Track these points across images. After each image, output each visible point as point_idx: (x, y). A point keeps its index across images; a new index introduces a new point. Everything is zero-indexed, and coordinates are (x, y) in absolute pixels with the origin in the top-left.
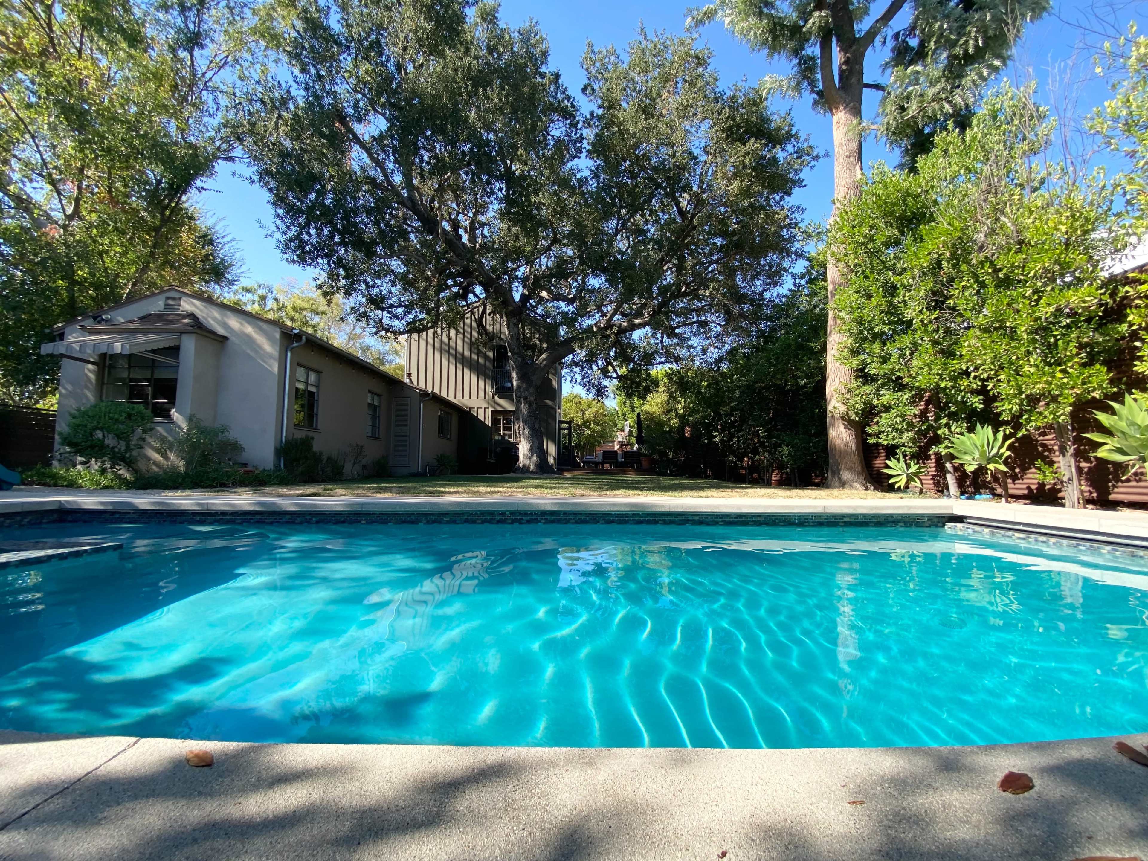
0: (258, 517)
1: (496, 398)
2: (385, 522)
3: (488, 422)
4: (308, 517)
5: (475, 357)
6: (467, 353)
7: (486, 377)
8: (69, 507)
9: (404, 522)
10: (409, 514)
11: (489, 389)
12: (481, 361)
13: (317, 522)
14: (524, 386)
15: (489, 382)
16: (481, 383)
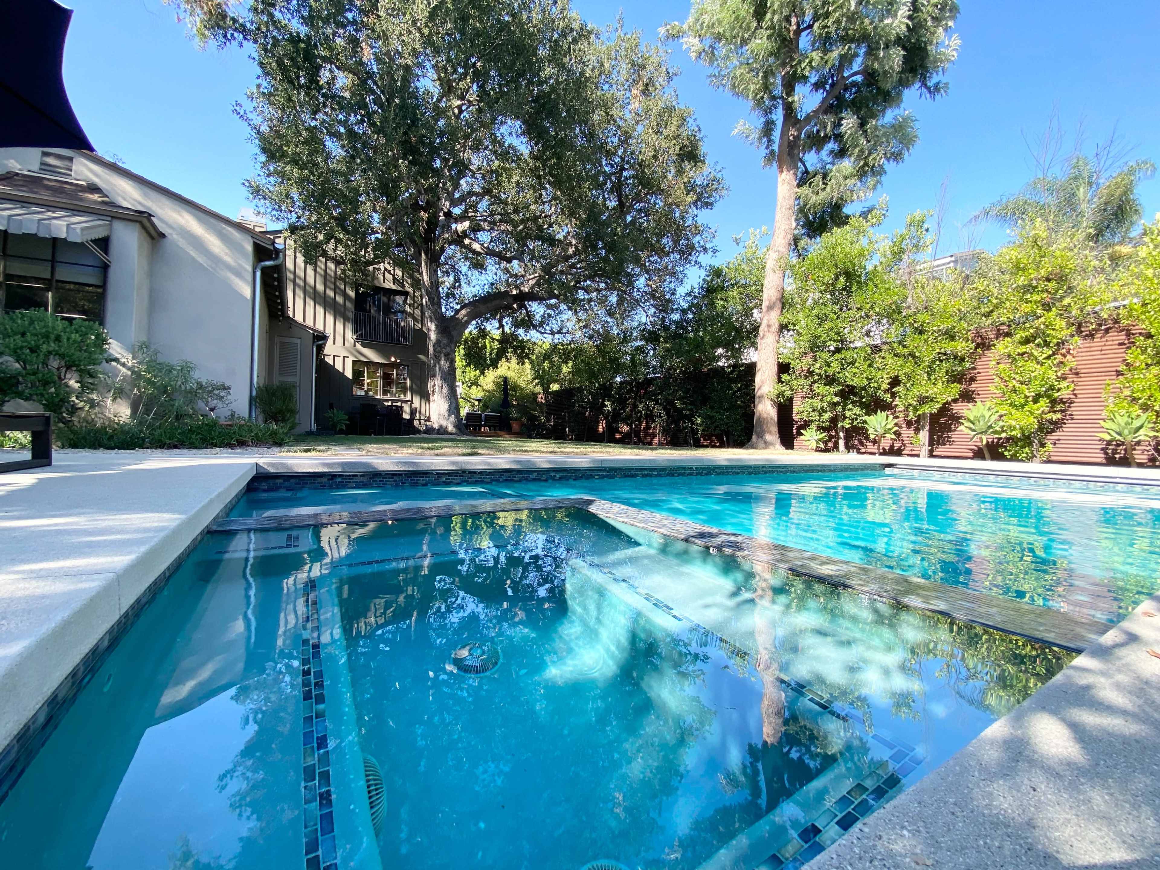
0: (506, 476)
1: (358, 346)
2: (612, 477)
3: (349, 374)
4: (553, 474)
5: (330, 293)
6: (320, 287)
7: (346, 319)
8: (272, 470)
9: (626, 476)
10: (630, 469)
11: (350, 335)
12: (340, 299)
13: (561, 478)
14: (445, 341)
15: (349, 328)
16: (340, 326)
